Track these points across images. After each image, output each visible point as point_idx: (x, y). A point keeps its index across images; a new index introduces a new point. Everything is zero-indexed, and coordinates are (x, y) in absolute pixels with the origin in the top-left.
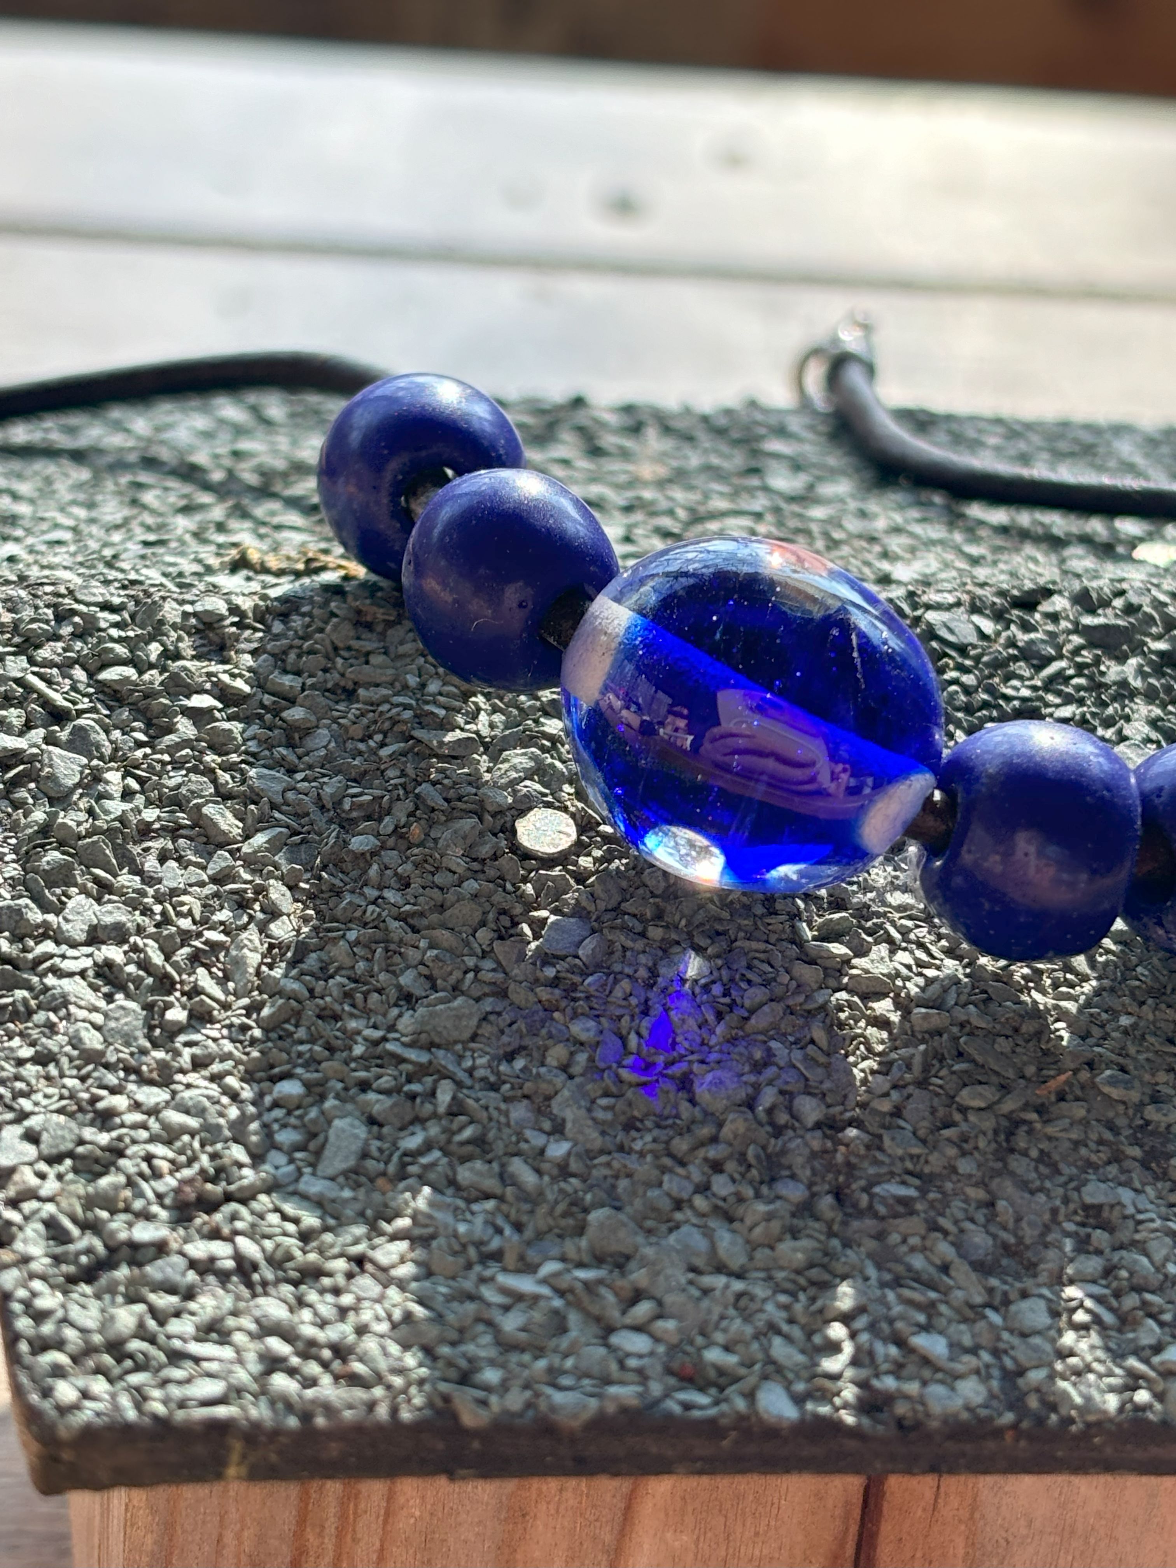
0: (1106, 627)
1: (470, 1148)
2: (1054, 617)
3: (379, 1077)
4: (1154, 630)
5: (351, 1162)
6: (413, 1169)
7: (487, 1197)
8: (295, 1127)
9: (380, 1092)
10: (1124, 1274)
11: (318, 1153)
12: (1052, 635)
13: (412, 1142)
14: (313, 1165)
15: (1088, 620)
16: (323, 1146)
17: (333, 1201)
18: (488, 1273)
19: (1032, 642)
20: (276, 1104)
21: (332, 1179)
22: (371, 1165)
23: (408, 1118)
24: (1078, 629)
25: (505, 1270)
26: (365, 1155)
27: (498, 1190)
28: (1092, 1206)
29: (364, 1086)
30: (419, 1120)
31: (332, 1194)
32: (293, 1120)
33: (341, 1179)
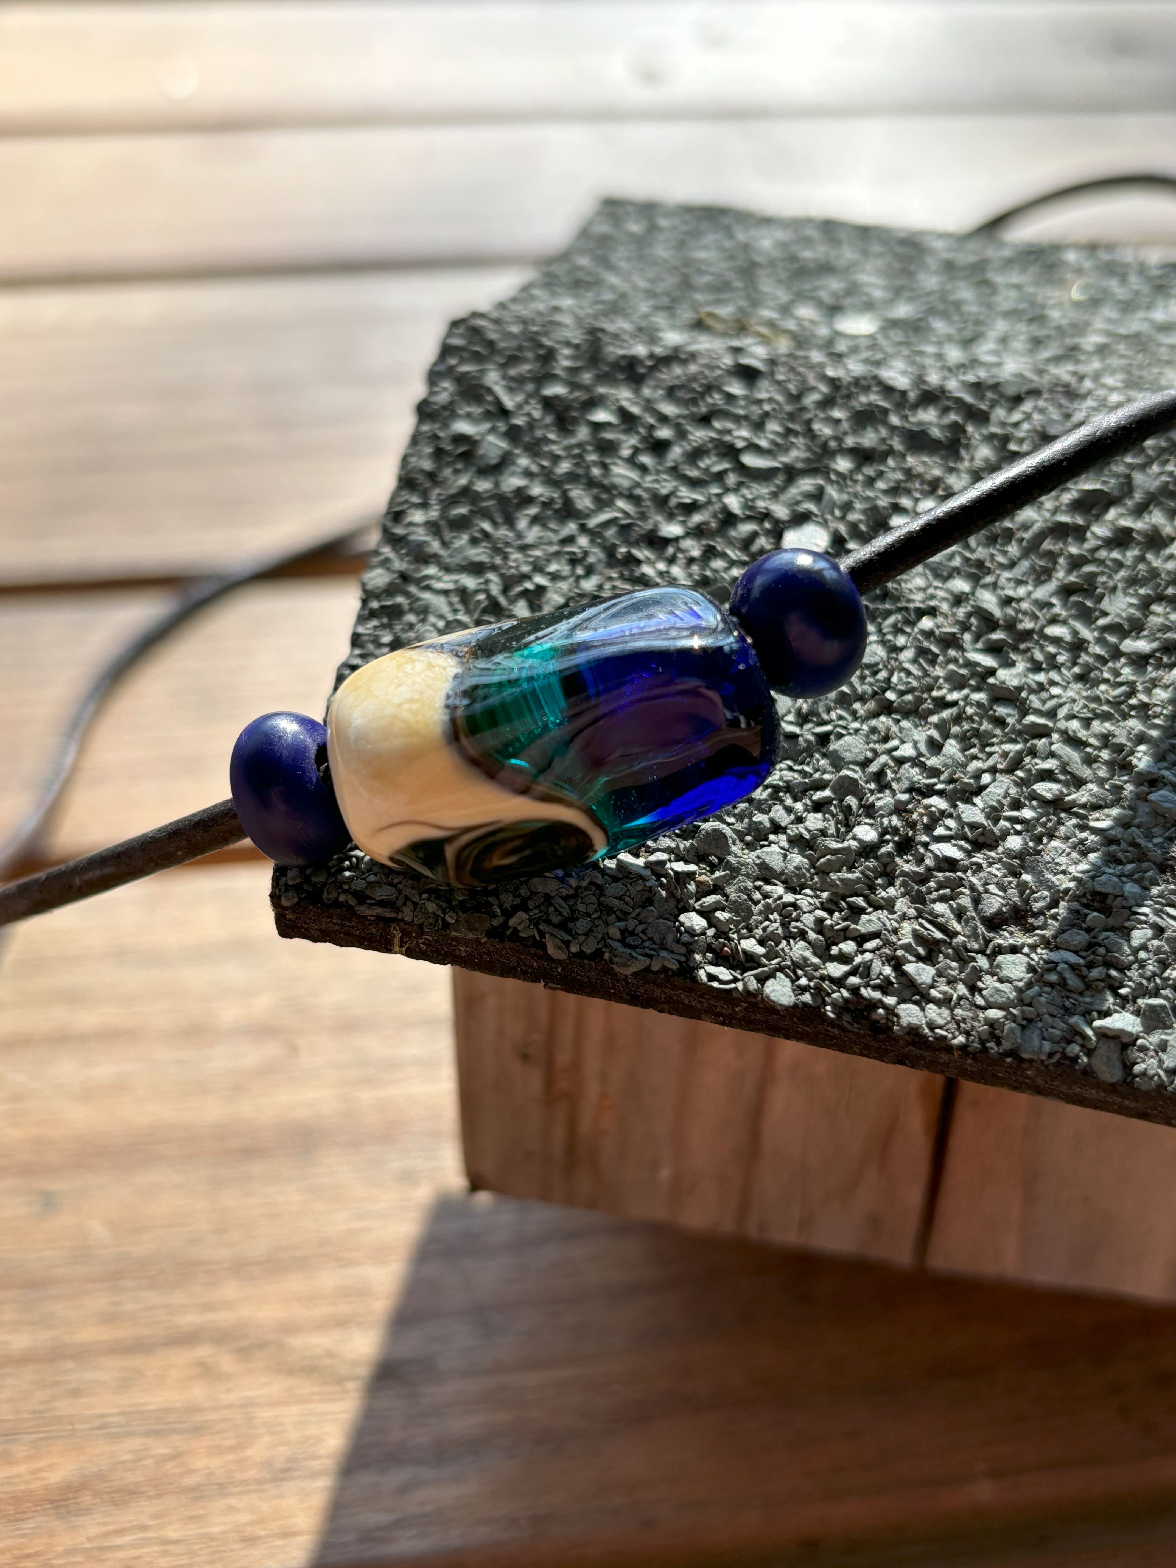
10: (1102, 950)
28: (1100, 893)
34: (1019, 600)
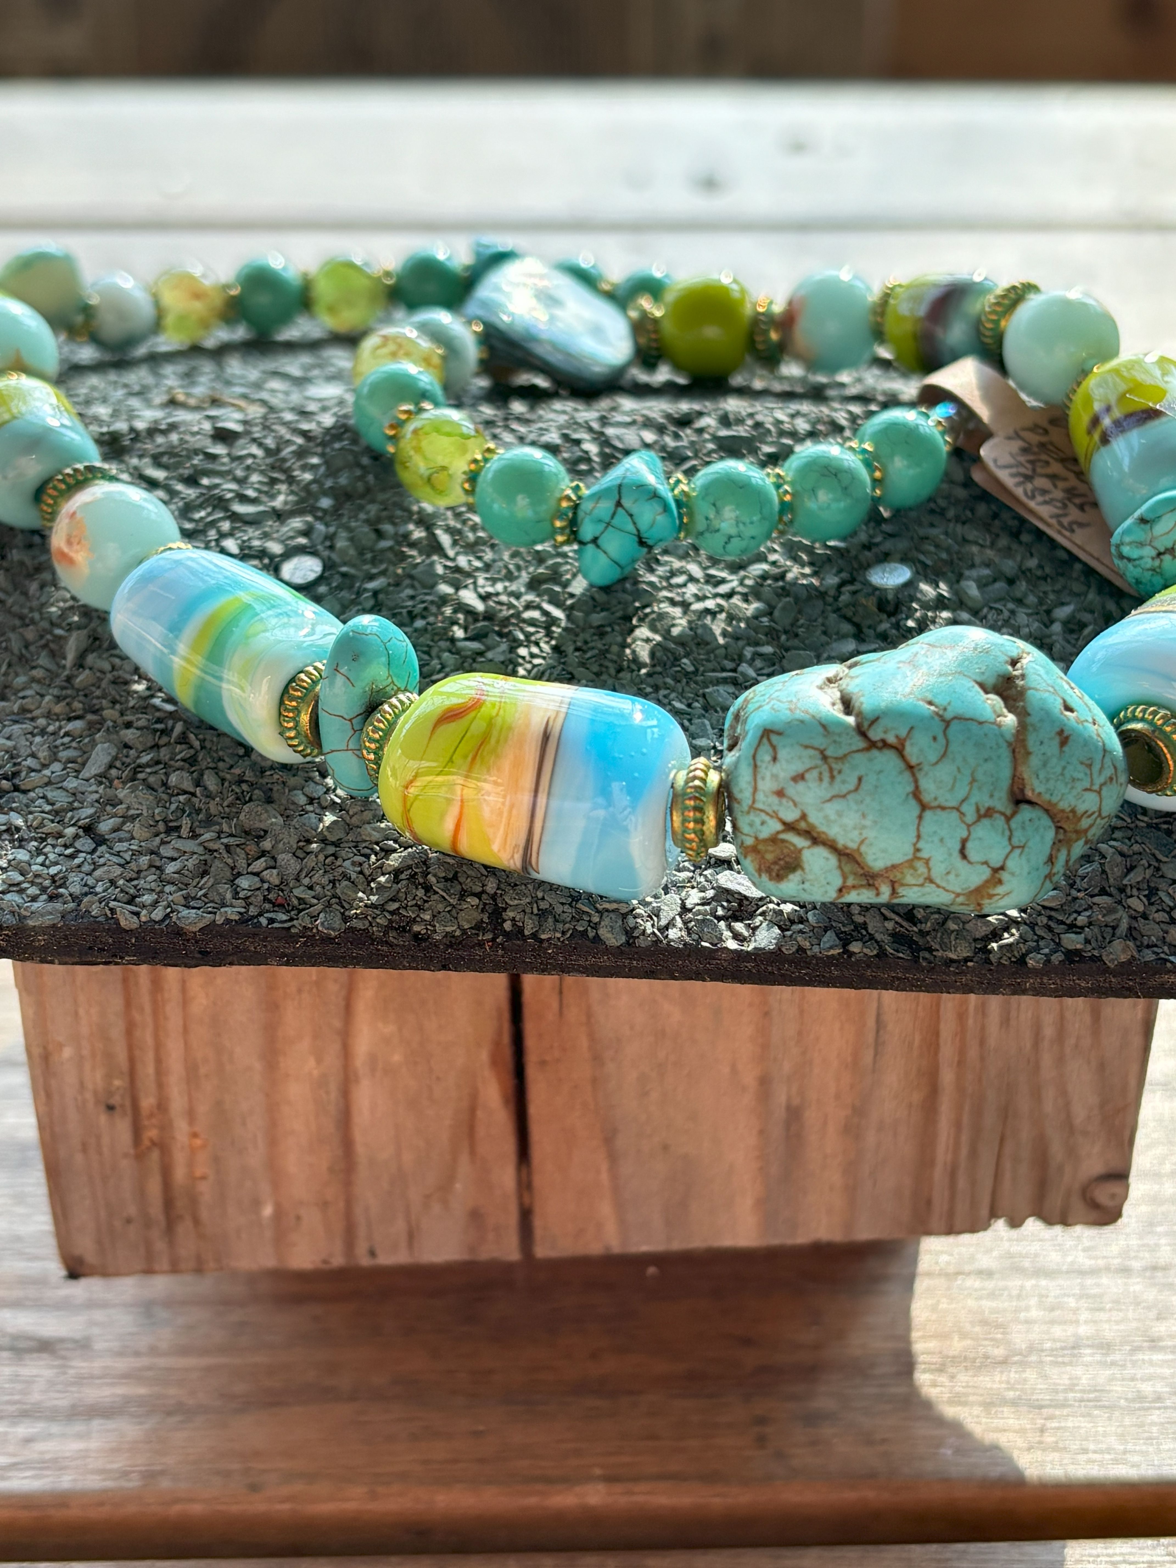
0: (733, 437)
1: (181, 763)
2: (701, 431)
3: (140, 719)
4: (770, 439)
5: (102, 769)
6: (141, 776)
7: (185, 792)
8: (75, 748)
9: (137, 729)
11: (84, 764)
12: (693, 443)
13: (145, 759)
14: (78, 772)
15: (724, 433)
16: (88, 759)
17: (83, 793)
18: (169, 839)
19: (677, 448)
20: (67, 734)
21: (87, 780)
22: (114, 772)
23: (149, 745)
24: (715, 439)
25: (180, 837)
26: (111, 766)
27: (192, 790)
29: (128, 725)
30: (156, 746)
31: (83, 789)
32: (74, 744)
33: (92, 780)
34: (497, 594)
